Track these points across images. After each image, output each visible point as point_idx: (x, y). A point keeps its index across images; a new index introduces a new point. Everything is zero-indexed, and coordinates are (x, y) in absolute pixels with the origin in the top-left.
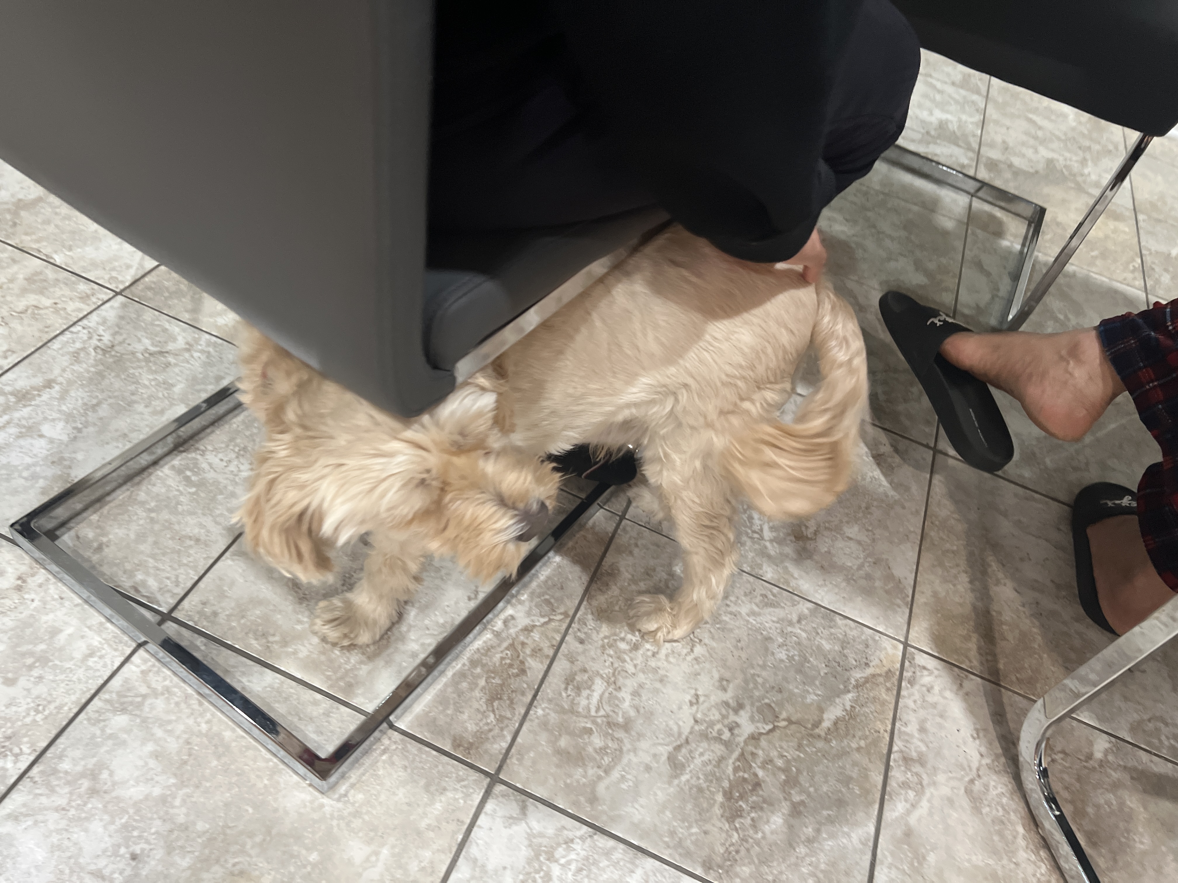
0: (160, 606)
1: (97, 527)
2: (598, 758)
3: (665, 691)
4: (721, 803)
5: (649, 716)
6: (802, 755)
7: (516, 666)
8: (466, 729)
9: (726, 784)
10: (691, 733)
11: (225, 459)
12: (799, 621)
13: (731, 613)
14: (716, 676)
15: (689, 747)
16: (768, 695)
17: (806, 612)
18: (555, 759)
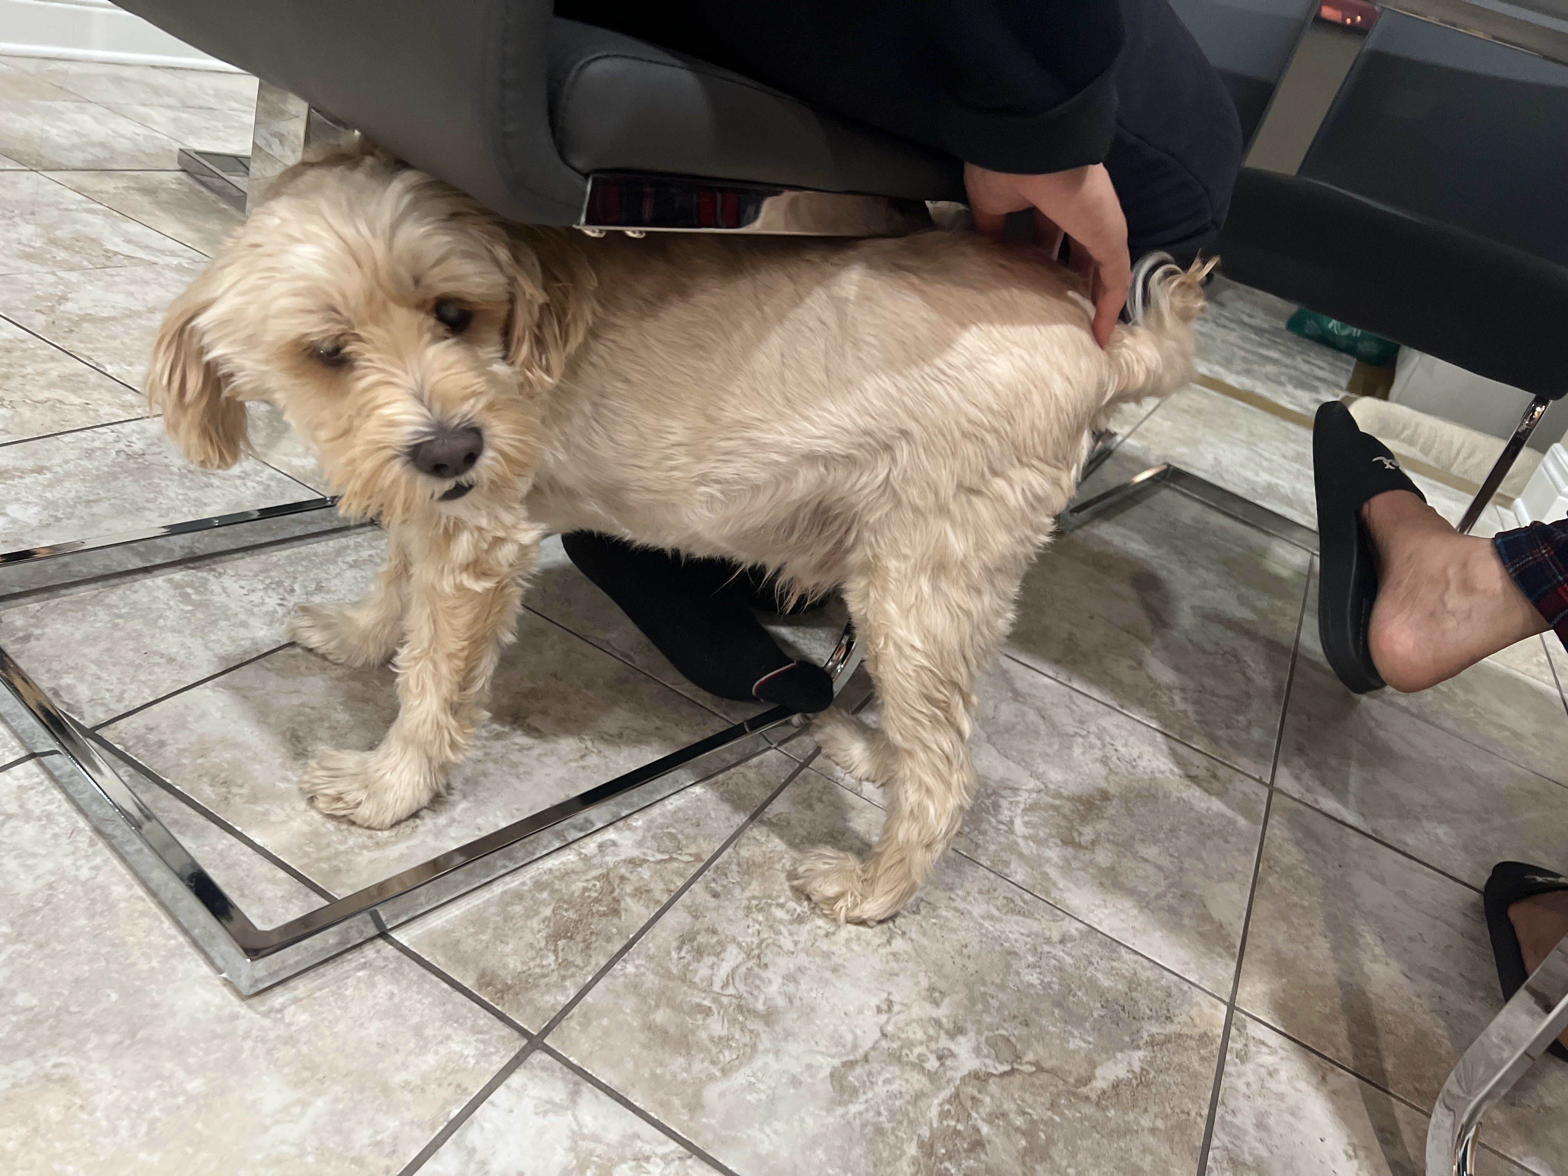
0: (82, 718)
1: (32, 617)
2: (714, 1050)
3: (838, 984)
4: (914, 1158)
5: (809, 1012)
6: (1057, 1119)
7: (605, 903)
8: (505, 966)
9: (925, 1132)
10: (874, 1048)
11: (247, 588)
12: (1062, 941)
13: (956, 910)
14: (924, 983)
15: (867, 1067)
16: (1006, 1025)
17: (1074, 932)
18: (642, 1037)
